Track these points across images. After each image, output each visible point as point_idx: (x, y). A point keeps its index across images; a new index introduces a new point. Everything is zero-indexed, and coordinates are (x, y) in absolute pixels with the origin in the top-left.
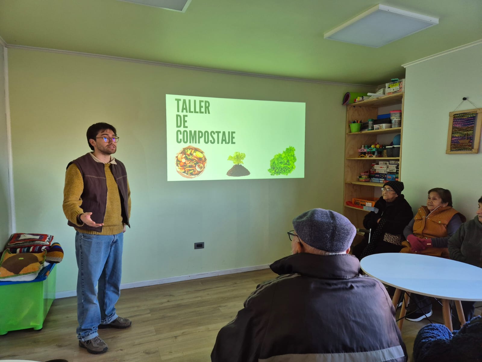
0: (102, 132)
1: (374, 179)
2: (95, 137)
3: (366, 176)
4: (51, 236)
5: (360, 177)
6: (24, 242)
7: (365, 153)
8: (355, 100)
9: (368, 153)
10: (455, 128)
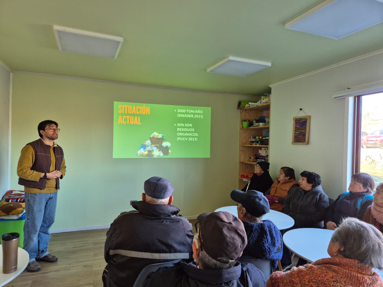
1: (259, 160)
3: (254, 158)
5: (250, 158)
7: (253, 142)
8: (245, 106)
9: (255, 142)
10: (296, 128)
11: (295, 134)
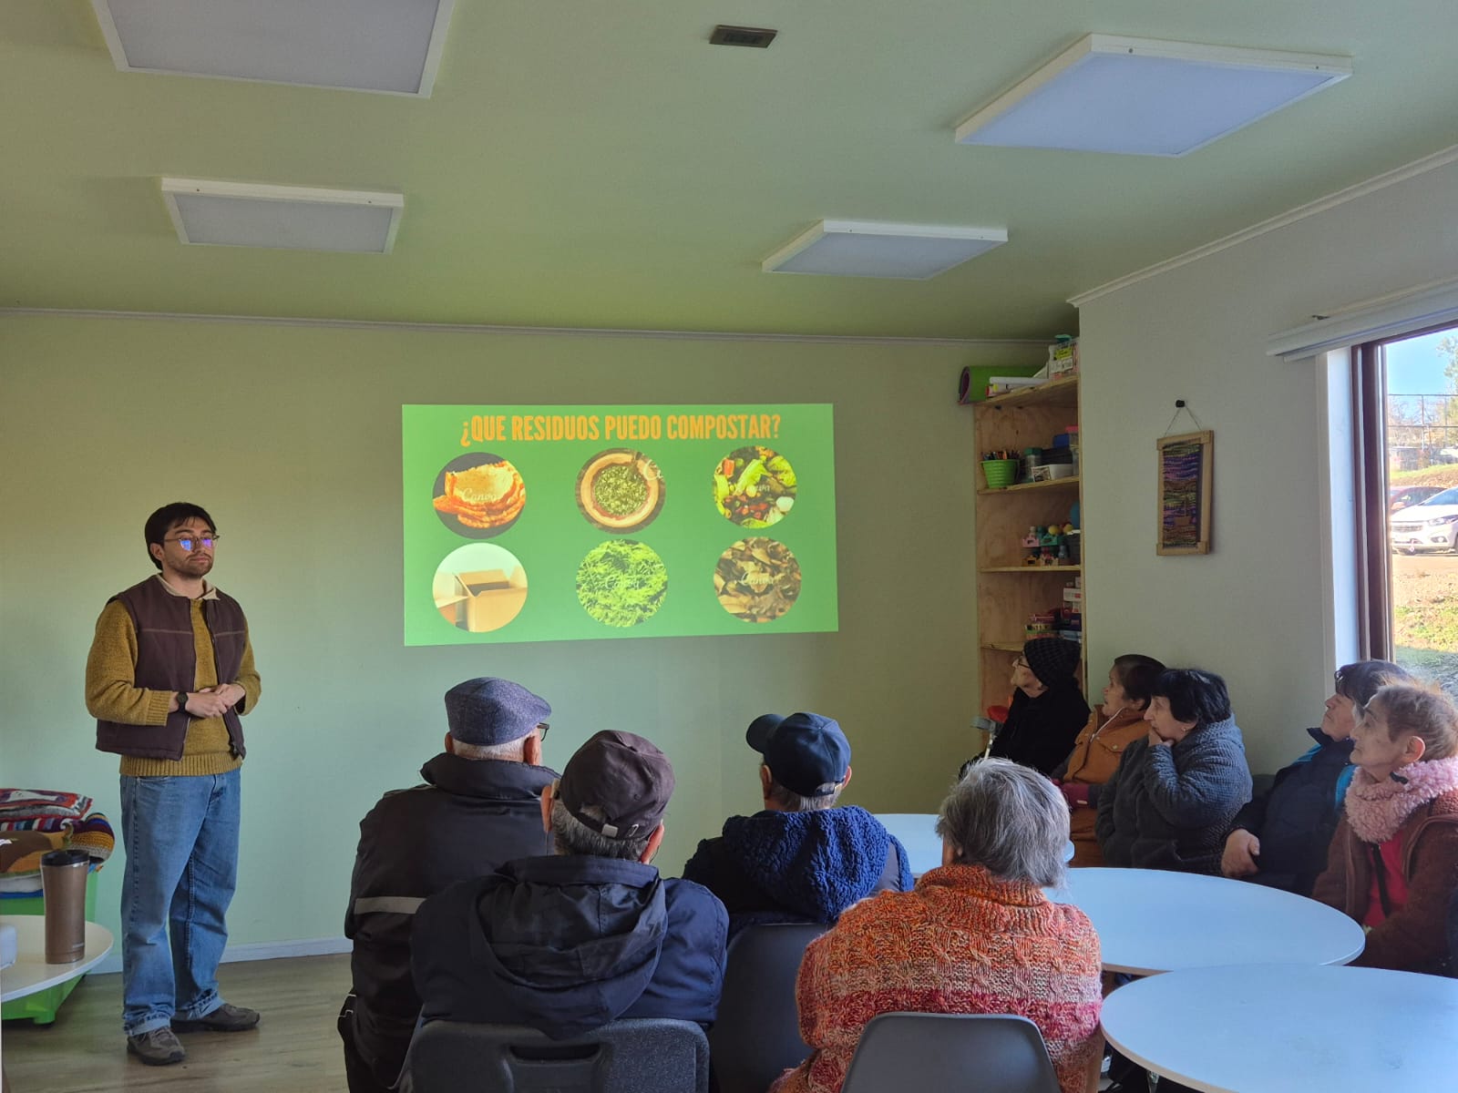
0: (176, 527)
2: (163, 539)
3: (1044, 625)
4: (85, 798)
5: (1031, 627)
6: (18, 807)
7: (1037, 552)
8: (988, 390)
9: (1045, 553)
10: (1167, 483)
11: (1166, 509)
